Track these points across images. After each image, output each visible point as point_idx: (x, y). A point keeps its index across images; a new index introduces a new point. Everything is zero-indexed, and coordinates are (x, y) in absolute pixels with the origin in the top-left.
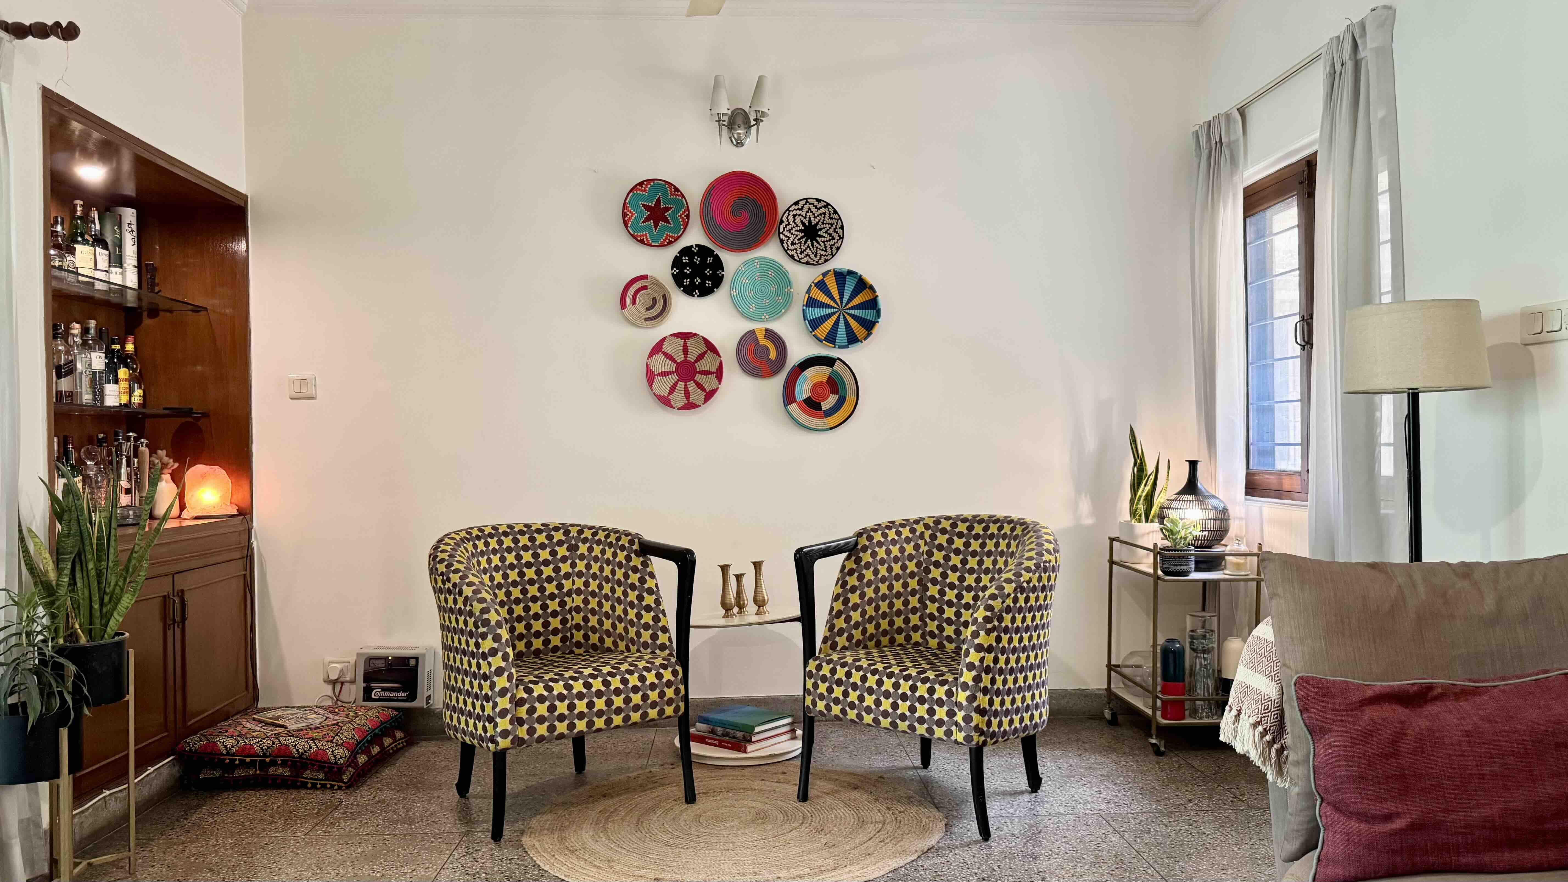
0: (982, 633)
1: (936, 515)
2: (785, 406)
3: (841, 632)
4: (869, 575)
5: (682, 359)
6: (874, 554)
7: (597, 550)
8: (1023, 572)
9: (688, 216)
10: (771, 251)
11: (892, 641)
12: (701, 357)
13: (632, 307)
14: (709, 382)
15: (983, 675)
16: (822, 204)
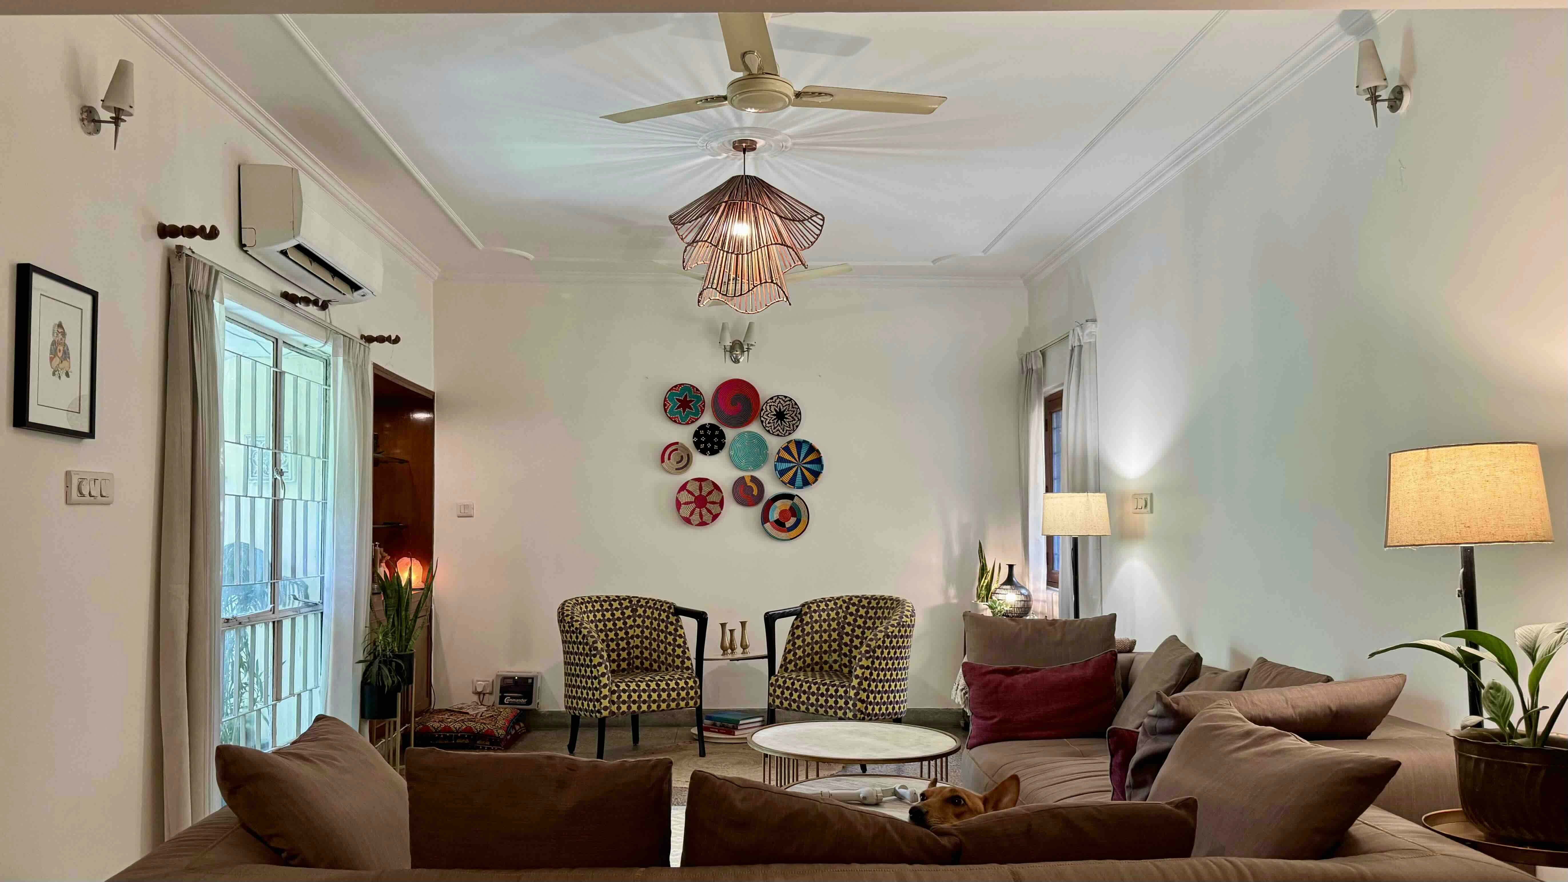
1: (850, 595)
2: (763, 524)
3: (790, 662)
4: (808, 629)
5: (699, 494)
6: (811, 617)
7: (649, 612)
9: (704, 406)
10: (754, 427)
11: (821, 668)
12: (710, 493)
13: (668, 461)
14: (715, 509)
16: (787, 399)
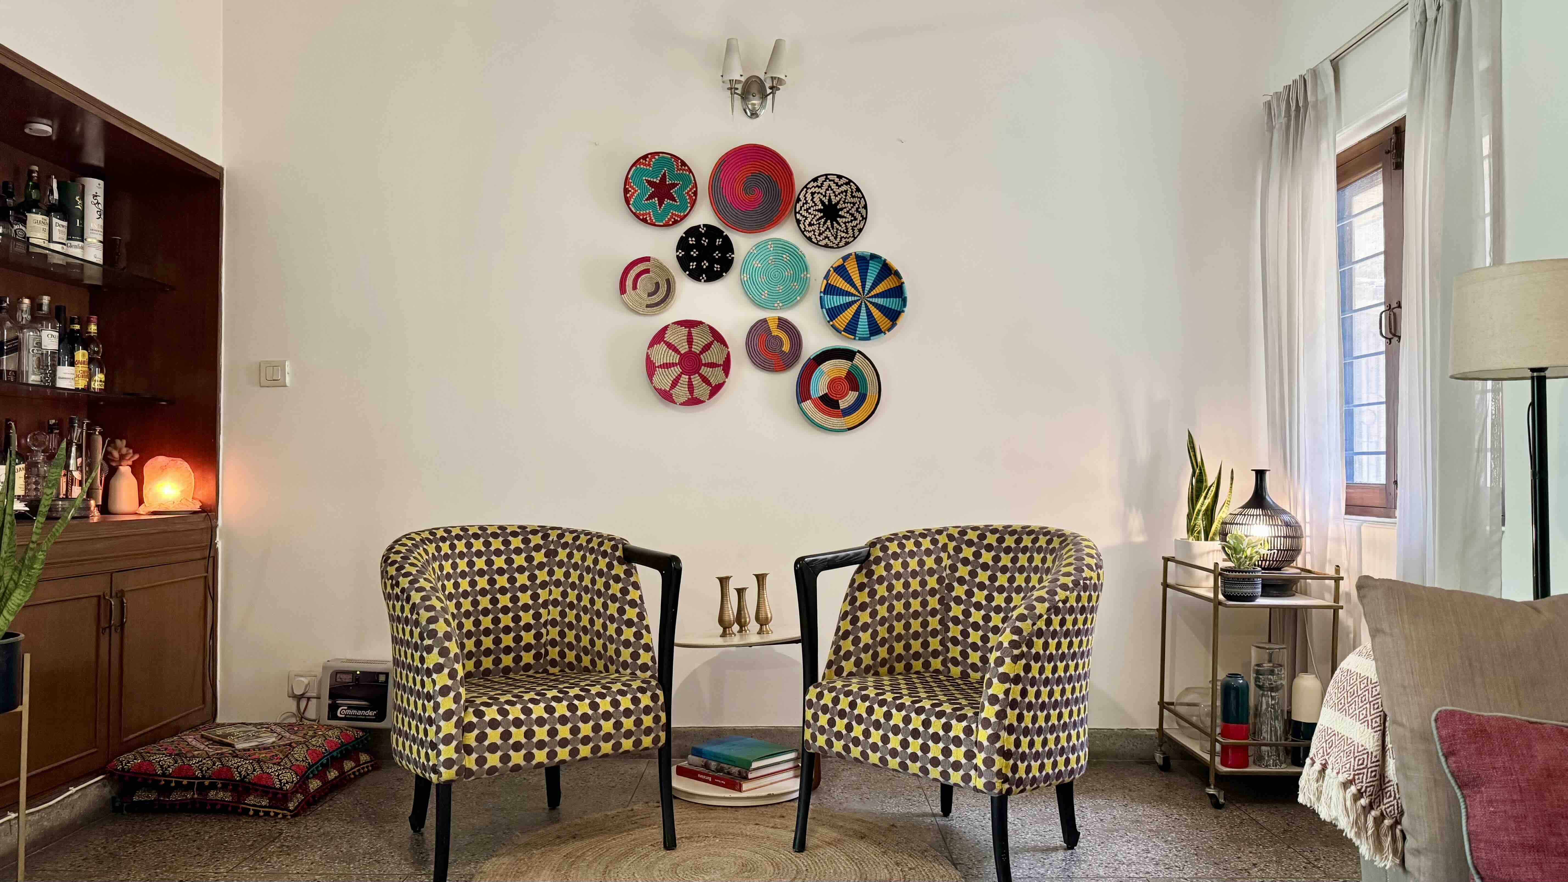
0: (1008, 660)
1: (962, 525)
2: (799, 403)
3: (848, 656)
4: (881, 590)
5: (686, 350)
6: (888, 567)
7: (577, 556)
8: (1058, 590)
9: (695, 193)
10: (786, 232)
11: (908, 667)
12: (707, 348)
13: (632, 292)
14: (715, 375)
15: (1008, 710)
16: (843, 181)
